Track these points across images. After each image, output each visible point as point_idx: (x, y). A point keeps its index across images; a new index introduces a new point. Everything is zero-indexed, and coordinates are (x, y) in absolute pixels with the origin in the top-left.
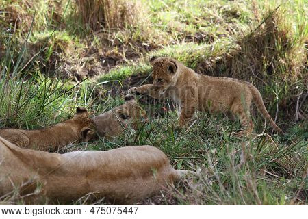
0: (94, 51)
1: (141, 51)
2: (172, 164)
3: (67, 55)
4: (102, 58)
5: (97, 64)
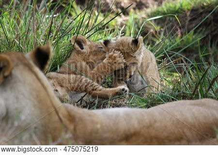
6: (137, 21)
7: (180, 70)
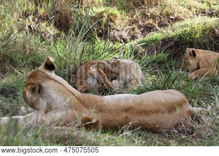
0: (136, 22)
1: (169, 22)
2: (190, 103)
3: (117, 24)
4: (141, 27)
5: (137, 31)
6: (132, 46)
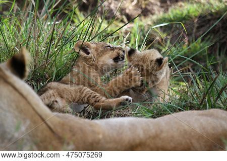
6: (142, 28)
7: (187, 79)
